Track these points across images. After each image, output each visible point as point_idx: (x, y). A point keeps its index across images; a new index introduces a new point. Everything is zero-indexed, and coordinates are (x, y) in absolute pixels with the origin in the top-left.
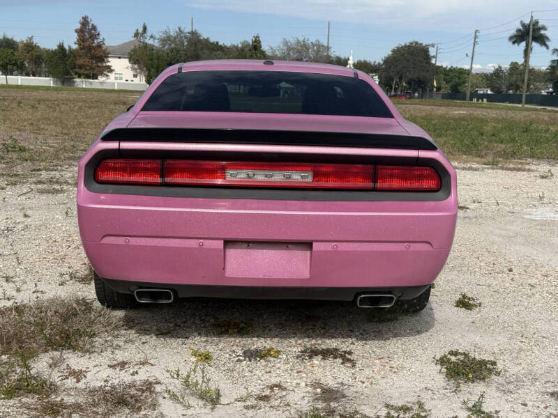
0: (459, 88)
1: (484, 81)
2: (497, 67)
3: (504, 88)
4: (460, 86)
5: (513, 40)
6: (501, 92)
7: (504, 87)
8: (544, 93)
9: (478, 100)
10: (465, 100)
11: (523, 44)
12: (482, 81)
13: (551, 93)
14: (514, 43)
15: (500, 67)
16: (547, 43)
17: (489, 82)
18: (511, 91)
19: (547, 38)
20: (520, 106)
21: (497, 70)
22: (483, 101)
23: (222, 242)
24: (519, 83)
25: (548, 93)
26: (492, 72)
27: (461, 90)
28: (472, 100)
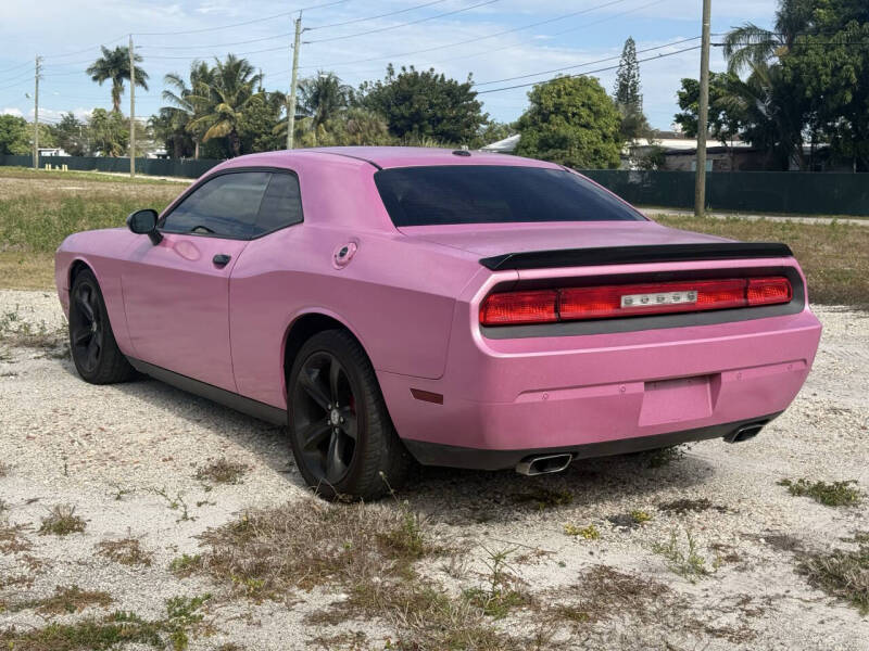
0: (9, 147)
1: (49, 135)
2: (66, 114)
3: (87, 149)
4: (11, 143)
5: (94, 75)
6: (82, 154)
7: (85, 146)
8: (152, 156)
9: (53, 167)
10: (31, 166)
11: (109, 82)
12: (45, 136)
13: (165, 157)
14: (95, 79)
15: (72, 116)
16: (146, 81)
17: (56, 138)
18: (98, 154)
19: (145, 74)
20: (128, 175)
21: (67, 119)
22: (61, 167)
23: (643, 384)
24: (110, 140)
25: (159, 156)
26: (59, 122)
27: (12, 151)
28: (44, 167)
